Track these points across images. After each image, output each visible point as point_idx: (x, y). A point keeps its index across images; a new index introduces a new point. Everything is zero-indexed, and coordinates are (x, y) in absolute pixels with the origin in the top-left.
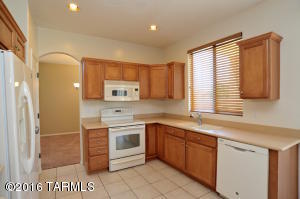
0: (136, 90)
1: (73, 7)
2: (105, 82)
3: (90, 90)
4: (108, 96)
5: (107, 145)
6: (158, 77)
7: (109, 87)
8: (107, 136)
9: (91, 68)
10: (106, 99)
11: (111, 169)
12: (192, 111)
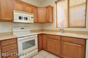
0: (32, 17)
2: (14, 11)
4: (16, 20)
5: (17, 48)
6: (42, 12)
12: (56, 27)
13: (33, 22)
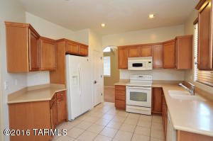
0: (150, 62)
1: (103, 25)
2: (129, 58)
3: (121, 64)
4: (131, 67)
5: (125, 95)
7: (131, 61)
8: (125, 90)
9: (121, 51)
10: (129, 69)
11: (127, 110)
13: (151, 69)
